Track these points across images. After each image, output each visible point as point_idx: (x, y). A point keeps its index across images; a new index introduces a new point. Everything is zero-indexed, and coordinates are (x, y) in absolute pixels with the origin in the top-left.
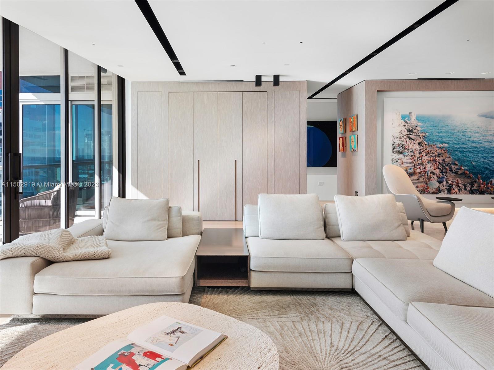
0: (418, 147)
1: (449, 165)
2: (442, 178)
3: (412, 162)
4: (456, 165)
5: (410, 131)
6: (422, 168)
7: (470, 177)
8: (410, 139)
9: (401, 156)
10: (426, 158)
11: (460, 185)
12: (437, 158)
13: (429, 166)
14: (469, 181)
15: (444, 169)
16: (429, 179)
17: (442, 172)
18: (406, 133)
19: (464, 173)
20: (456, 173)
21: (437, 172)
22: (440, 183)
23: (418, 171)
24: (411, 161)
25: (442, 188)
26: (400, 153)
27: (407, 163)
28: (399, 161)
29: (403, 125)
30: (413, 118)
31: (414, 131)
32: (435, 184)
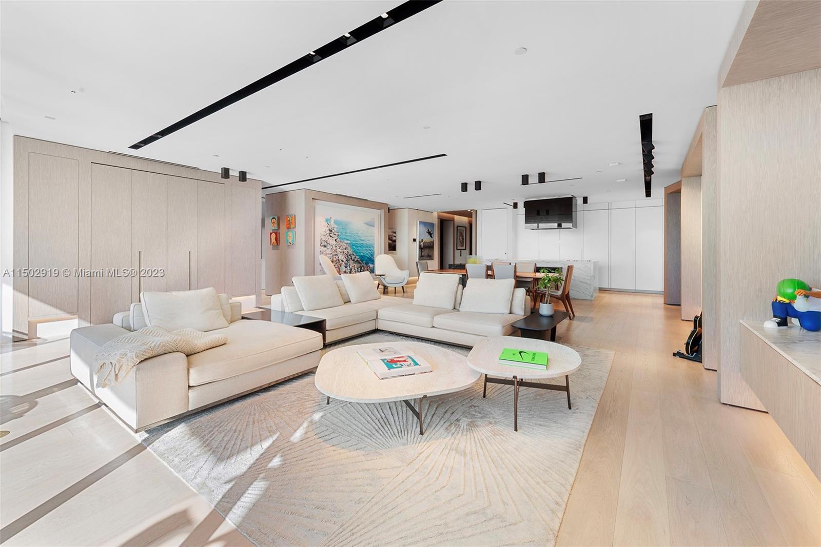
0: (334, 243)
1: (350, 255)
2: (347, 264)
3: (331, 254)
4: (354, 255)
5: (331, 231)
6: (337, 257)
7: (360, 263)
8: (331, 236)
9: (326, 248)
10: (339, 250)
11: (356, 269)
12: (345, 251)
13: (340, 256)
14: (359, 265)
15: (349, 257)
16: (341, 265)
17: (347, 260)
18: (328, 232)
19: (357, 261)
20: (354, 260)
21: (345, 260)
22: (346, 267)
23: (335, 259)
24: (331, 252)
25: (347, 271)
26: (325, 246)
27: (328, 254)
28: (324, 253)
29: (326, 226)
30: (332, 222)
31: (333, 231)
32: (343, 268)
